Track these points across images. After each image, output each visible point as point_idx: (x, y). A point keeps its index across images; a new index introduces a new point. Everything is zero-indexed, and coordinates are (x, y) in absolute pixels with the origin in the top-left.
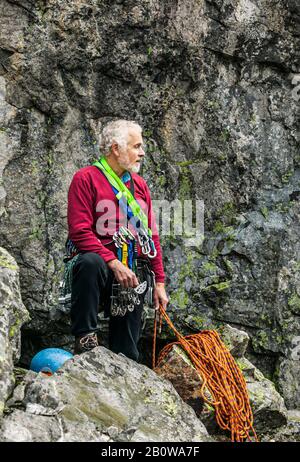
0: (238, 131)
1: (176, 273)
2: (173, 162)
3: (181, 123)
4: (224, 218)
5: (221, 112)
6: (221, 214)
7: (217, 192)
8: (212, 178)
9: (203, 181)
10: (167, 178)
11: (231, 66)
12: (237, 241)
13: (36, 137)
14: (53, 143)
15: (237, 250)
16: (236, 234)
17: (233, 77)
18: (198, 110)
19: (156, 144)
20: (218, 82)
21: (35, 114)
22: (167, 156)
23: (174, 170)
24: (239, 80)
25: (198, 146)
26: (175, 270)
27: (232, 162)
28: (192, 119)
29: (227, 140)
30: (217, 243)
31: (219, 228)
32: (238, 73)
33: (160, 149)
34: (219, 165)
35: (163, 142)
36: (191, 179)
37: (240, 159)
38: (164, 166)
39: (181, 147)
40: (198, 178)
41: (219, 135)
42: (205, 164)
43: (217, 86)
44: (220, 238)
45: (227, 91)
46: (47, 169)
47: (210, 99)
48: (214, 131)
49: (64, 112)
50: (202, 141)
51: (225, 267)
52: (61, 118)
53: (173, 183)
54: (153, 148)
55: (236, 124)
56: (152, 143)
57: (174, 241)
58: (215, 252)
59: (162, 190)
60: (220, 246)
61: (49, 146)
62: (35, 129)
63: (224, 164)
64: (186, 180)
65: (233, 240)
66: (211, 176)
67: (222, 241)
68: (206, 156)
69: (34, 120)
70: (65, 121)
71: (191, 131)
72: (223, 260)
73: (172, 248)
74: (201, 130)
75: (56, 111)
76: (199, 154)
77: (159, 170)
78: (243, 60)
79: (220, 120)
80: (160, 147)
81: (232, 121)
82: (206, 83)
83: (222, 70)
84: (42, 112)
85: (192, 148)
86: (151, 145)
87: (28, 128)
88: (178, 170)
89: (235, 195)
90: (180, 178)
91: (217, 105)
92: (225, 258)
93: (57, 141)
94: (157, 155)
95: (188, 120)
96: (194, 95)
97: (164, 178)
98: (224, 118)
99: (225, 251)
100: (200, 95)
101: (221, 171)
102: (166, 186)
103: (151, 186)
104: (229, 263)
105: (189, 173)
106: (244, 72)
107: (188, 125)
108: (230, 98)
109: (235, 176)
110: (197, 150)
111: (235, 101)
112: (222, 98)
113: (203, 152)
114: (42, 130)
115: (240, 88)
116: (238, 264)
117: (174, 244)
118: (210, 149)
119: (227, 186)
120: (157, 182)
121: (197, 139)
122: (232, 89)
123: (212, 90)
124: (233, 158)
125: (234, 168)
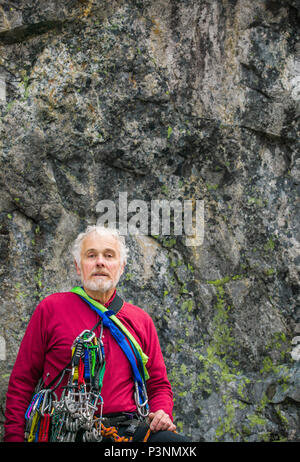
0: (290, 236)
1: (212, 430)
2: (204, 281)
3: (212, 228)
4: (275, 354)
5: (265, 212)
6: (270, 349)
7: (264, 319)
8: (257, 301)
9: (244, 305)
10: (197, 302)
11: (277, 150)
12: (293, 384)
13: (20, 252)
14: (42, 258)
15: (293, 396)
16: (291, 375)
17: (281, 165)
18: (235, 210)
19: (180, 257)
20: (261, 171)
21: (18, 221)
22: (196, 272)
23: (205, 291)
24: (288, 169)
25: (236, 258)
26: (210, 426)
27: (284, 279)
28: (227, 222)
29: (276, 249)
30: (265, 387)
31: (268, 368)
32: (288, 160)
33: (186, 264)
34: (266, 284)
35: (190, 254)
36: (229, 303)
37: (293, 274)
38: (192, 286)
39: (215, 261)
40: (238, 301)
41: (264, 242)
42: (247, 282)
43: (260, 177)
44: (269, 381)
45: (272, 184)
46: (36, 293)
47: (251, 195)
48: (258, 238)
49: (56, 217)
50: (242, 251)
51: (278, 420)
52: (54, 225)
53: (204, 308)
54: (177, 262)
55: (286, 227)
56: (176, 255)
57: (208, 386)
58: (264, 401)
59: (191, 318)
60: (270, 392)
61: (37, 262)
62: (19, 241)
63: (271, 281)
64: (221, 304)
65: (287, 383)
66: (255, 299)
67: (273, 385)
68: (248, 271)
69: (17, 229)
70: (59, 229)
71: (227, 238)
72: (274, 412)
73: (206, 395)
74: (240, 236)
75: (46, 216)
76: (238, 268)
77: (185, 291)
78: (293, 141)
79: (265, 222)
80: (186, 261)
81: (281, 223)
82: (245, 174)
83: (266, 155)
84: (28, 218)
85: (229, 261)
86: (174, 259)
87: (9, 239)
88: (210, 290)
89: (288, 323)
90: (214, 301)
91: (260, 202)
92: (277, 408)
93: (49, 256)
94: (182, 271)
95: (222, 223)
96: (230, 190)
97: (192, 302)
98: (270, 220)
99: (277, 398)
100: (237, 190)
101: (268, 291)
102: (195, 312)
103: (176, 313)
104: (283, 414)
105: (226, 295)
106: (296, 157)
107: (222, 231)
108: (277, 193)
109: (288, 297)
110: (236, 263)
111: (284, 197)
112: (267, 192)
113: (244, 266)
114: (28, 241)
115: (290, 178)
116: (295, 415)
117: (209, 391)
118: (253, 263)
119: (277, 311)
120: (183, 307)
121: (235, 249)
122: (280, 181)
123: (253, 182)
124: (284, 273)
125: (285, 286)
